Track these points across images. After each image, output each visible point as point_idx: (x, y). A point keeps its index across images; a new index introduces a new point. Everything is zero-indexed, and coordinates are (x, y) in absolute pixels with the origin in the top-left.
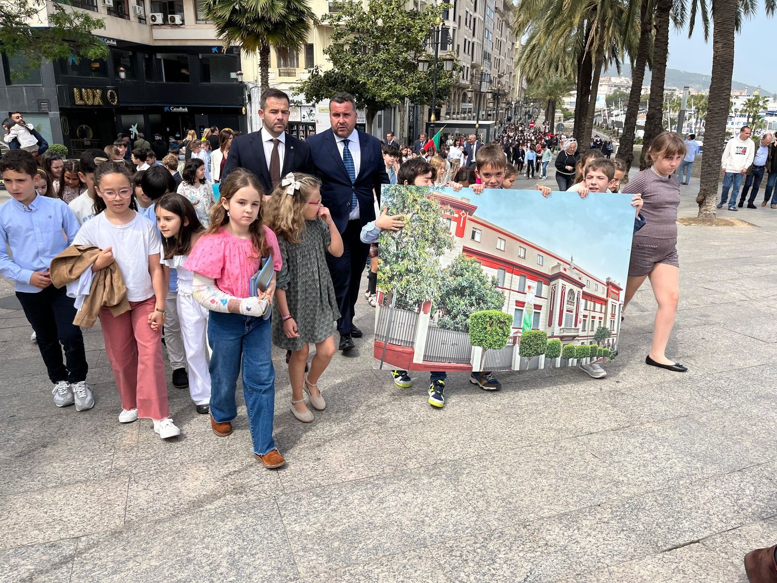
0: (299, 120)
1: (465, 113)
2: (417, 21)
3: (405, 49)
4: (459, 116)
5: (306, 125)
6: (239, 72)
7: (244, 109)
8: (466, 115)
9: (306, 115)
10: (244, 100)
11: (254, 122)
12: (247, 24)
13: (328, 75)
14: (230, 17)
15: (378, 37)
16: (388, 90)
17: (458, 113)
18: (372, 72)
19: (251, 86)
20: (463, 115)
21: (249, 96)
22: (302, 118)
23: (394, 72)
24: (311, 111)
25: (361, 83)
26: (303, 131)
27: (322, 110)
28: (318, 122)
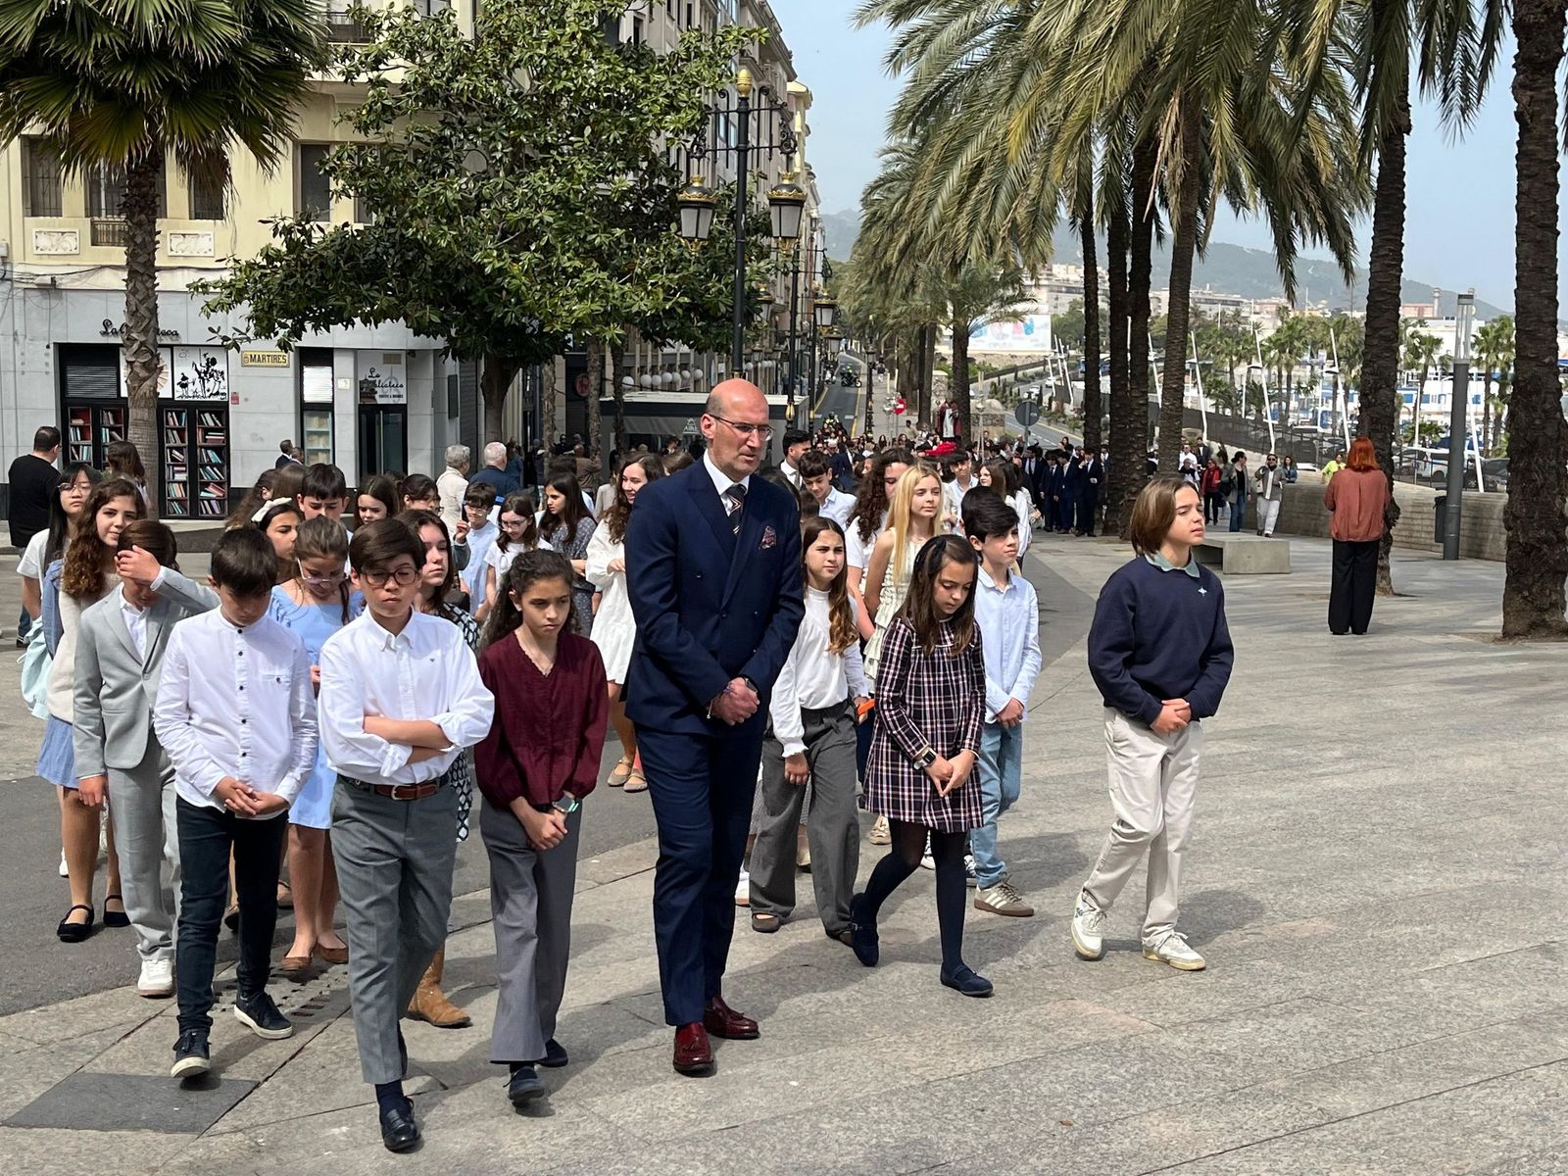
0: (165, 393)
1: (671, 369)
2: (656, 77)
3: (620, 165)
4: (658, 379)
5: (193, 410)
8: (677, 375)
9: (192, 375)
12: (97, 65)
14: (35, 41)
15: (524, 125)
17: (654, 371)
20: (669, 376)
22: (177, 388)
23: (590, 237)
24: (214, 362)
25: (488, 270)
26: (180, 431)
27: (253, 359)
28: (236, 399)
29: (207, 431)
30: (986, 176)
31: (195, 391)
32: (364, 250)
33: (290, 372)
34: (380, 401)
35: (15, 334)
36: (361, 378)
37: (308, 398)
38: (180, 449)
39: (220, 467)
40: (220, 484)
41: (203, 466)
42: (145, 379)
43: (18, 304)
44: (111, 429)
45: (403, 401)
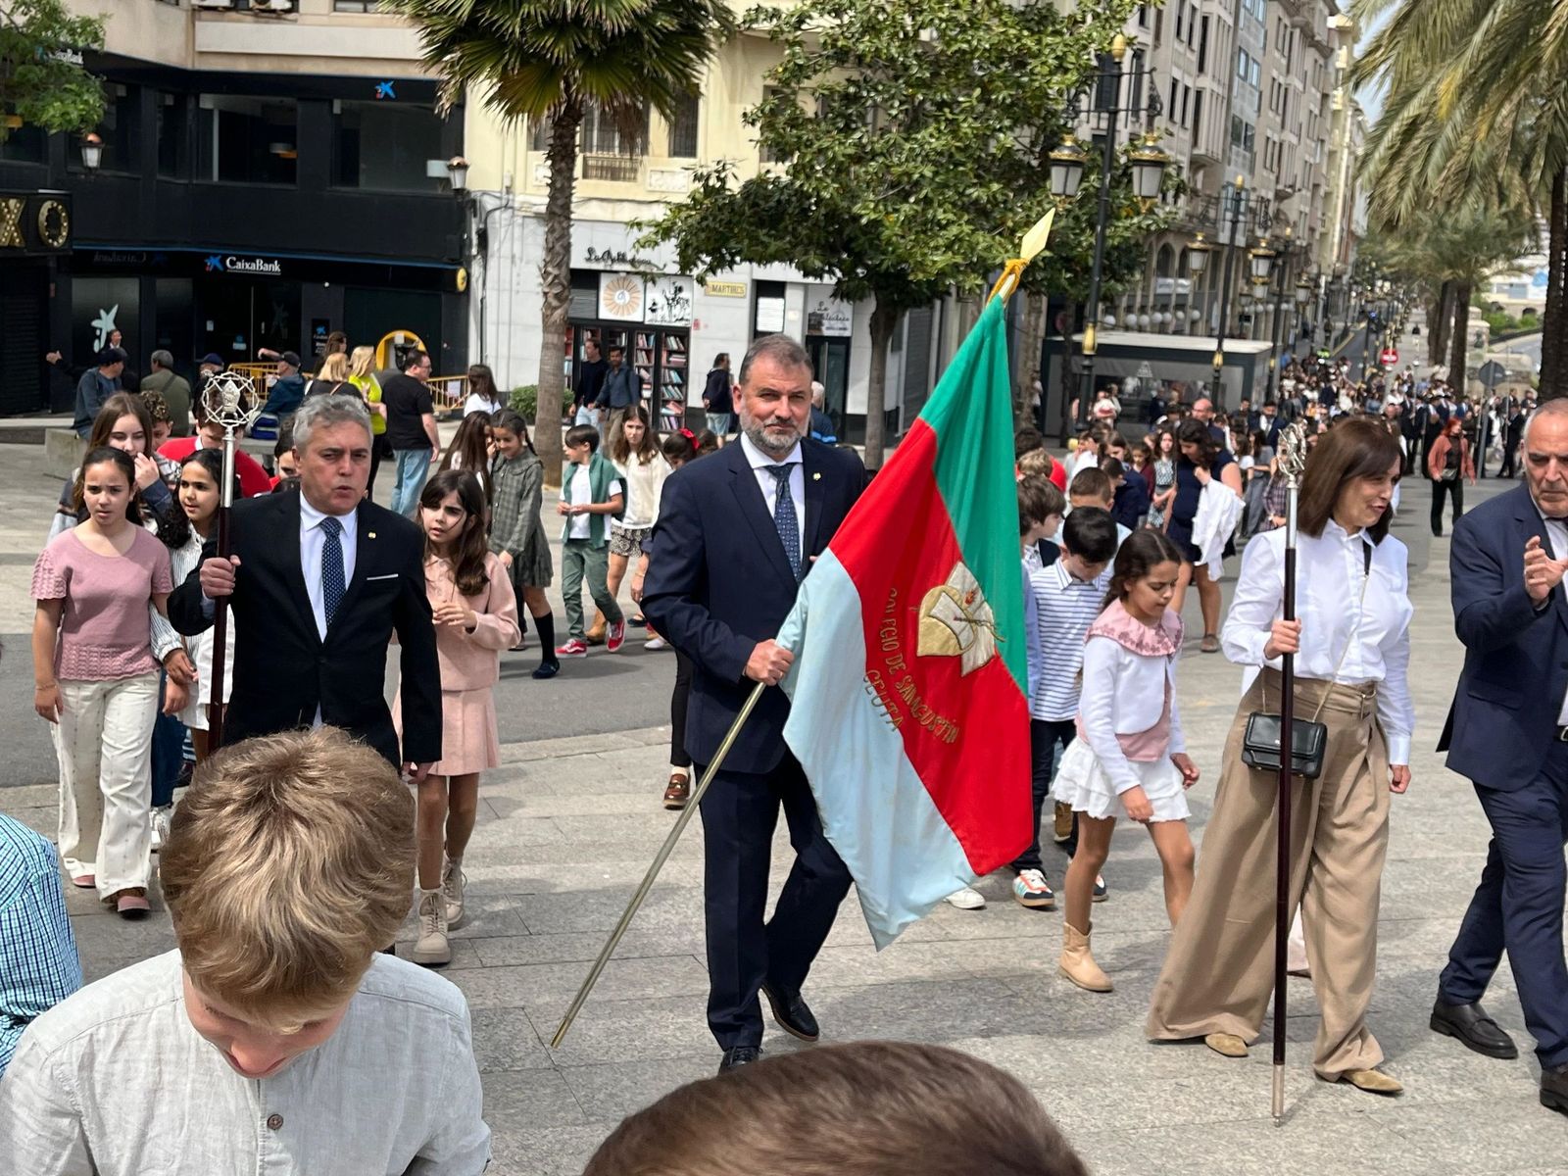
0: (636, 316)
1: (1164, 308)
2: (1049, 40)
3: (1007, 123)
4: (1145, 319)
5: (660, 333)
6: (455, 161)
7: (461, 273)
8: (1168, 316)
9: (661, 301)
10: (464, 245)
11: (490, 314)
12: (522, 33)
13: (756, 189)
14: (473, 11)
15: (921, 84)
16: (949, 247)
17: (1143, 310)
18: (903, 189)
19: (489, 203)
20: (1158, 316)
21: (483, 236)
22: (648, 312)
23: (968, 191)
24: (680, 290)
25: (864, 221)
26: (648, 352)
27: (714, 289)
28: (697, 324)
29: (671, 353)
30: (1421, 134)
31: (664, 317)
32: (767, 197)
33: (746, 303)
34: (826, 333)
35: (513, 257)
36: (810, 310)
37: (760, 328)
38: (646, 369)
39: (679, 386)
40: (679, 402)
41: (666, 385)
42: (556, 308)
43: (517, 231)
45: (847, 334)
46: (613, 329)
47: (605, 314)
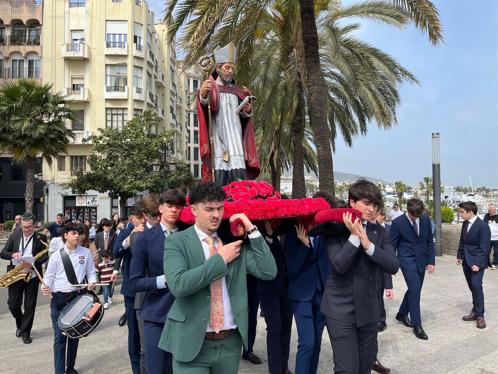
0: (85, 205)
5: (90, 208)
6: (39, 174)
7: (42, 198)
9: (90, 201)
10: (43, 192)
11: (49, 207)
13: (89, 175)
16: (130, 184)
19: (48, 183)
21: (47, 190)
22: (87, 204)
24: (95, 199)
25: (109, 179)
26: (88, 213)
27: (102, 198)
28: (98, 206)
29: (93, 212)
31: (91, 204)
33: (109, 200)
34: (128, 205)
35: (55, 194)
38: (87, 216)
39: (95, 220)
40: (95, 223)
41: (92, 220)
43: (56, 189)
44: (74, 212)
46: (79, 208)
47: (77, 205)
